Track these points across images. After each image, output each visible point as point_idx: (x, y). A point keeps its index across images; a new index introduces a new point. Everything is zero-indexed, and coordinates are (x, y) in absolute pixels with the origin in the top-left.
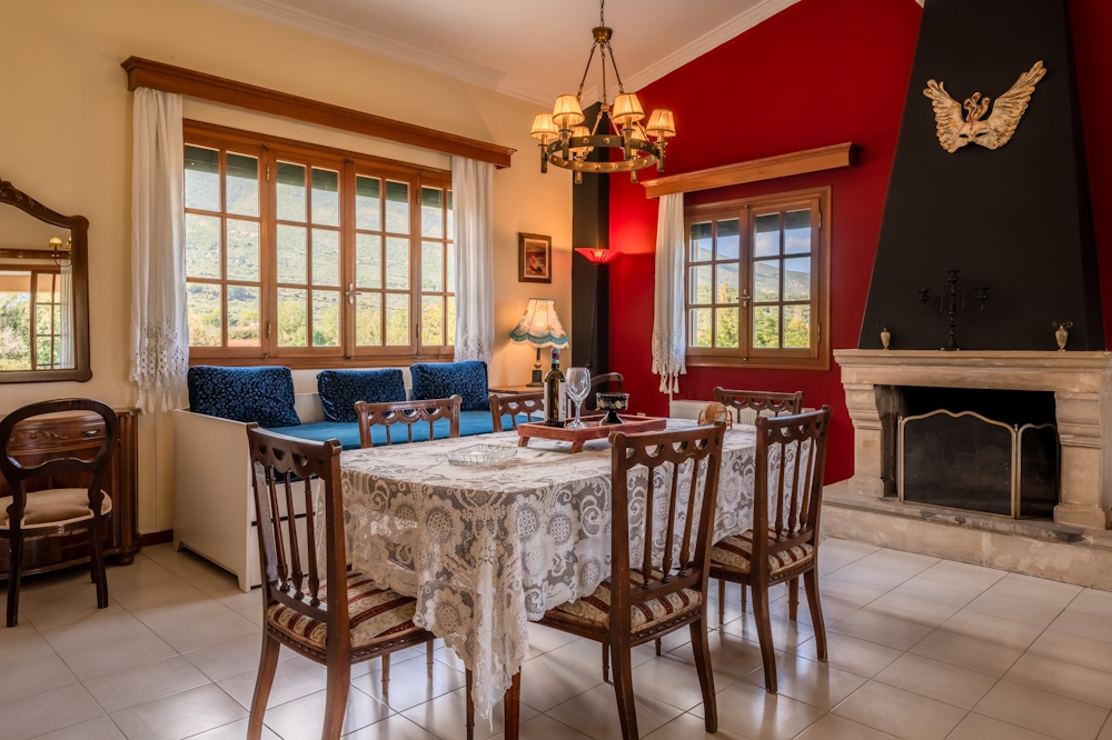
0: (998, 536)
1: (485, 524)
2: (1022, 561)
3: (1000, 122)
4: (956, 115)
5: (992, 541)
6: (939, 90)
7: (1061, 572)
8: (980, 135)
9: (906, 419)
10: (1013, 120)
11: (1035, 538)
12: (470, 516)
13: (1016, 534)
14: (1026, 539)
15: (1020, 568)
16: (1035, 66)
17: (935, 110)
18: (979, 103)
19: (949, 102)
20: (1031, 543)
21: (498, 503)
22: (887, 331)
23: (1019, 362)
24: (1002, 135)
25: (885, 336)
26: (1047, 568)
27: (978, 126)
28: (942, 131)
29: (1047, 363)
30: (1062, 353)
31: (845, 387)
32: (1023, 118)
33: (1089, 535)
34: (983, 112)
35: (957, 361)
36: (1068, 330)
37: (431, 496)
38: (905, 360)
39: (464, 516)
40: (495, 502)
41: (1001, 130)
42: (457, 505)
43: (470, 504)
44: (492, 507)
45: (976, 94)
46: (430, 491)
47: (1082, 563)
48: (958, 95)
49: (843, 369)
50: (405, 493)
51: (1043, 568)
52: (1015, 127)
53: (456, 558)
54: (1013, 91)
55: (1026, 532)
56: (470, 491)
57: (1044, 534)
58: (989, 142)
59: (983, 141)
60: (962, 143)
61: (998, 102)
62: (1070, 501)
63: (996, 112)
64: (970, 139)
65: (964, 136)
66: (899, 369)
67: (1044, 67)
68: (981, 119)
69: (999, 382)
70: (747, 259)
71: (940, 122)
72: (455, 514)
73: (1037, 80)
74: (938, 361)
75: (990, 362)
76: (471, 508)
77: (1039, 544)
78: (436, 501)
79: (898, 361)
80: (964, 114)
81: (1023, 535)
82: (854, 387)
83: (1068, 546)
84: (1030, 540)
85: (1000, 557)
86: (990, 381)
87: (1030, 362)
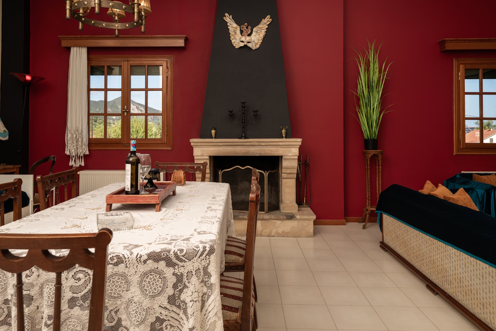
0: (264, 221)
1: (194, 273)
2: (273, 231)
3: (256, 38)
4: (238, 32)
5: (261, 224)
6: (230, 19)
7: (287, 233)
8: (249, 42)
9: (222, 172)
10: (260, 39)
11: (278, 220)
12: (182, 270)
13: (271, 219)
14: (274, 221)
15: (272, 234)
16: (267, 17)
17: (229, 27)
18: (247, 28)
19: (235, 25)
20: (276, 222)
21: (204, 255)
22: (214, 130)
23: (271, 143)
24: (257, 44)
25: (213, 132)
26: (282, 232)
27: (248, 38)
28: (232, 38)
29: (281, 144)
30: (284, 140)
31: (195, 158)
32: (265, 37)
33: (297, 215)
34: (249, 33)
35: (247, 144)
36: (286, 129)
37: (145, 262)
38: (224, 144)
39: (176, 271)
40: (201, 255)
41: (256, 42)
42: (170, 263)
43: (181, 261)
44: (199, 259)
45: (246, 24)
46: (145, 257)
47: (294, 227)
48: (239, 23)
49: (194, 149)
50: (116, 264)
51: (280, 233)
52: (261, 41)
53: (168, 306)
54: (260, 26)
55: (275, 218)
56: (181, 251)
57: (282, 217)
58: (252, 46)
59: (250, 45)
60: (242, 45)
61: (255, 29)
62: (285, 202)
63: (254, 33)
64: (246, 44)
65: (242, 42)
66: (221, 148)
67: (270, 18)
68: (248, 36)
69: (263, 152)
70: (126, 89)
71: (231, 33)
72: (169, 272)
73: (268, 23)
74: (239, 144)
75: (260, 144)
76: (182, 264)
77: (279, 222)
78: (151, 264)
79: (221, 144)
80: (242, 32)
81: (274, 219)
82: (199, 158)
83: (289, 221)
84: (276, 221)
85: (265, 231)
86: (259, 152)
87: (275, 144)
